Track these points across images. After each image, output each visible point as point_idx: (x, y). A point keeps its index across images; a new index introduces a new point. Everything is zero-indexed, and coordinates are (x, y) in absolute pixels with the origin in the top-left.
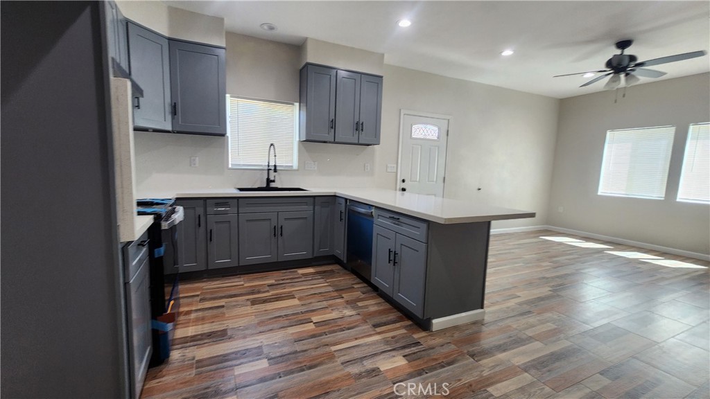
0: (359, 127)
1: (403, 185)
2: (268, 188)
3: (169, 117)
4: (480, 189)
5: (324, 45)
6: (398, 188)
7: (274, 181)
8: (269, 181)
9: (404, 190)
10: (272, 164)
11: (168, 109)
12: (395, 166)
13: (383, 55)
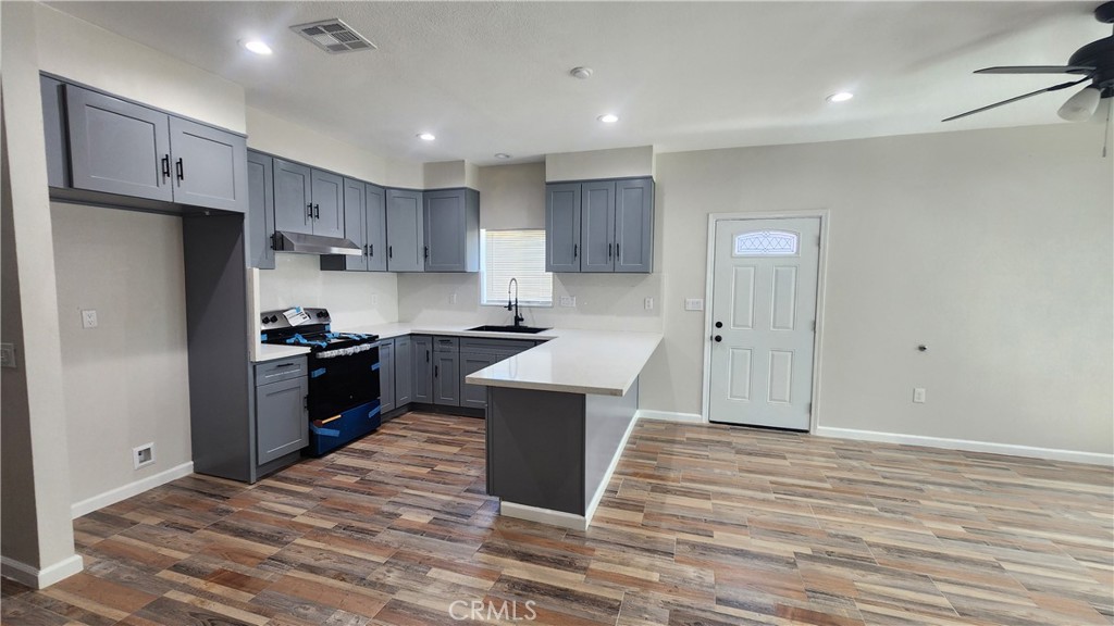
0: (613, 251)
1: (718, 332)
2: (516, 328)
3: (422, 260)
4: (922, 348)
5: (567, 157)
6: (707, 336)
7: (522, 320)
8: (518, 319)
9: (718, 339)
10: (513, 299)
11: (421, 252)
12: (702, 300)
13: (651, 147)
